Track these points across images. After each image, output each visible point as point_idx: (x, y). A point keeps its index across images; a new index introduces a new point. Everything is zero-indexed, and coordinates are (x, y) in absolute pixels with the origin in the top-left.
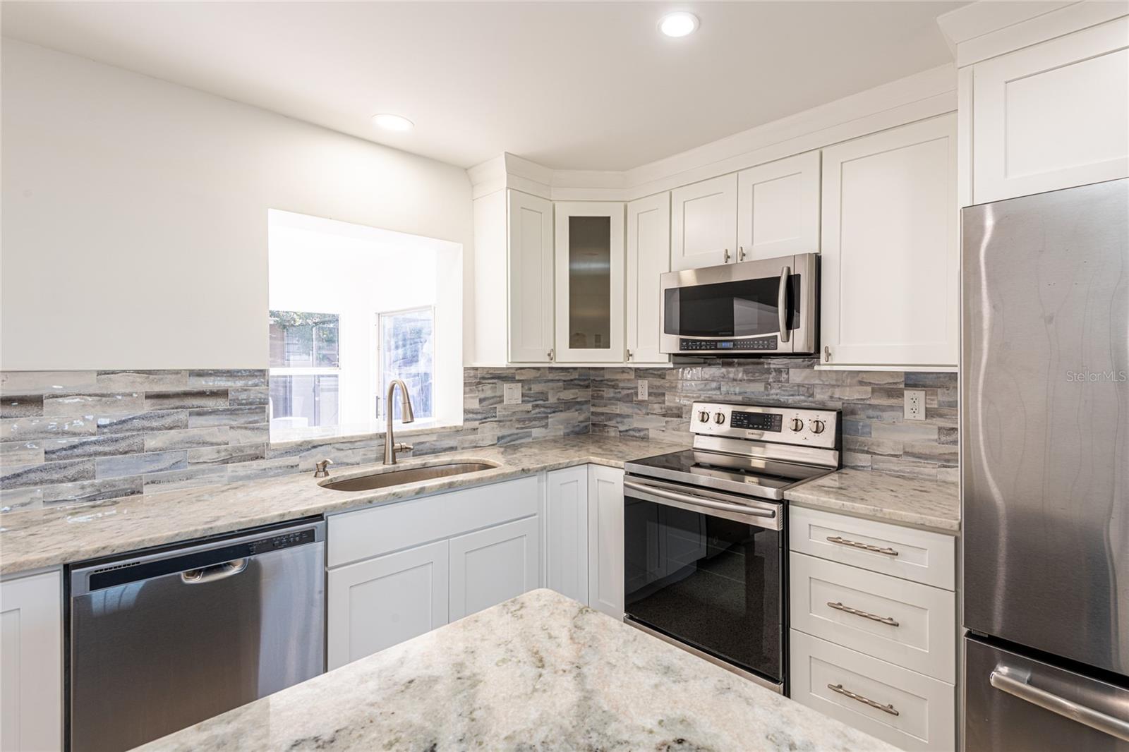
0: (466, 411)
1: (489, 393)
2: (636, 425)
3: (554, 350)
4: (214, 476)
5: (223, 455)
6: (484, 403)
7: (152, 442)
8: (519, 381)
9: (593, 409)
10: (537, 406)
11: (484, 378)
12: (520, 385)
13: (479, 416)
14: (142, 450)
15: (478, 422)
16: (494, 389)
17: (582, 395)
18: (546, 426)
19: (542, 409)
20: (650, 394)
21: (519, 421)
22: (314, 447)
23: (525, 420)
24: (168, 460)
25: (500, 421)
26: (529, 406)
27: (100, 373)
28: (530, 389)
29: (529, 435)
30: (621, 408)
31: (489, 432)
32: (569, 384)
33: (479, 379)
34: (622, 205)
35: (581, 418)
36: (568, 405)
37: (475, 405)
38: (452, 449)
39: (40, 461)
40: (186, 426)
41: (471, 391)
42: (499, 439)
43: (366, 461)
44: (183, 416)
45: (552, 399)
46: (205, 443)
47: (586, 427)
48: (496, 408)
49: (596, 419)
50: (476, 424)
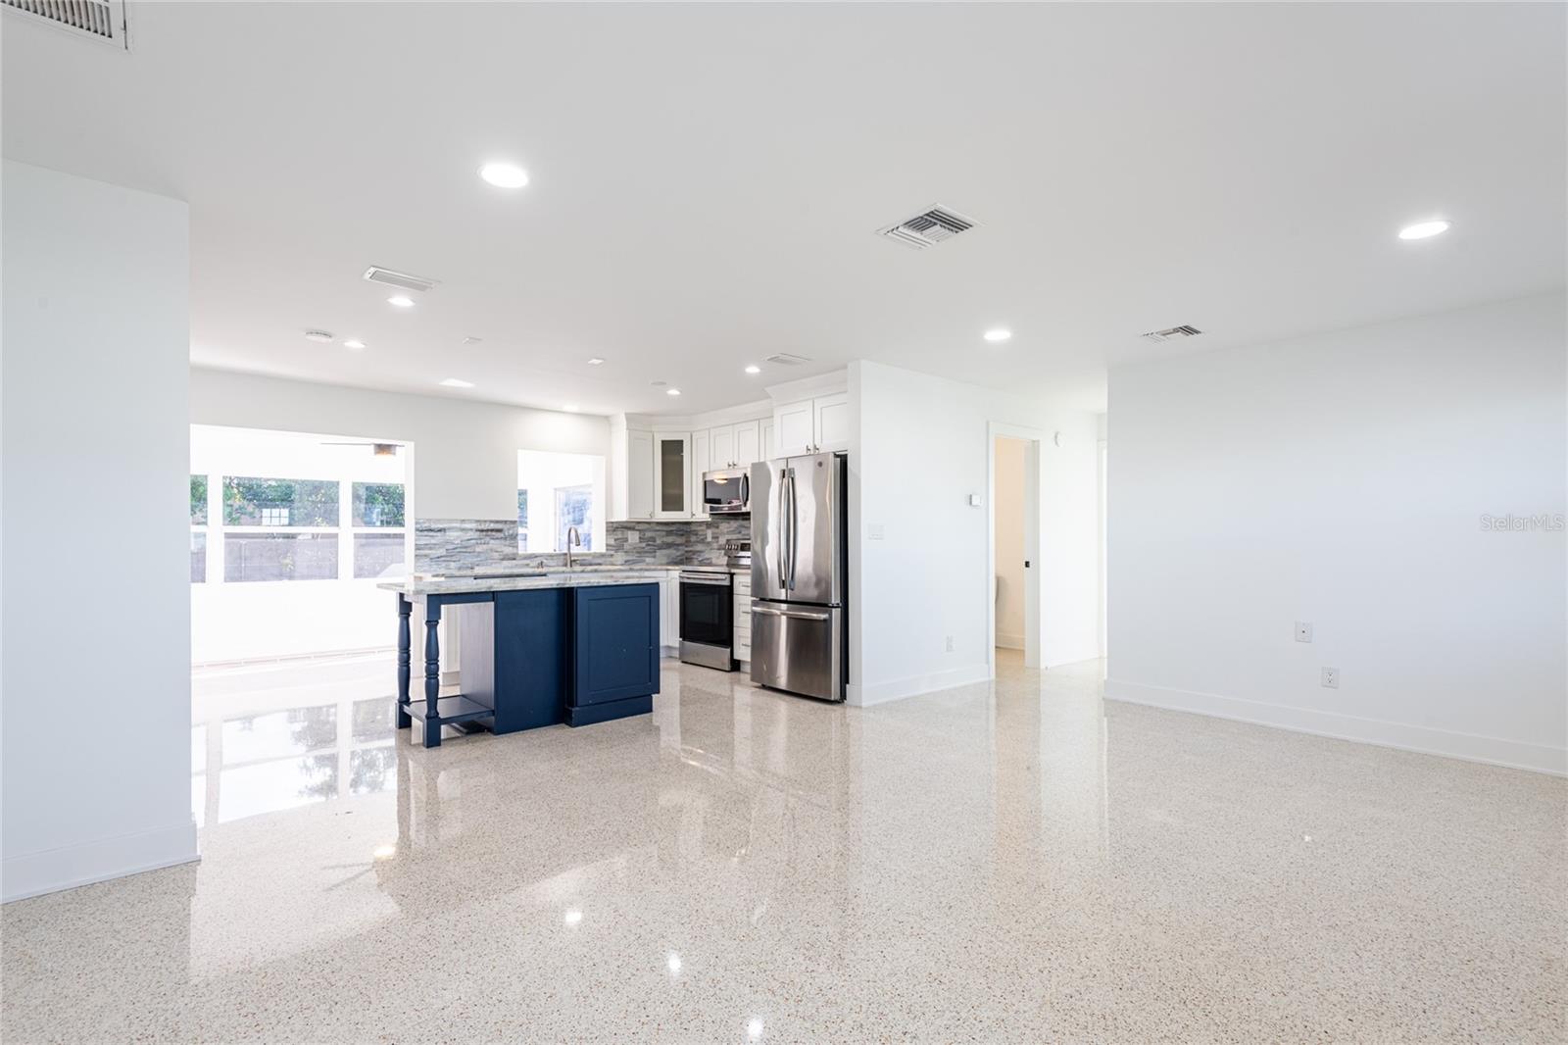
0: (607, 545)
1: (620, 536)
2: (707, 556)
3: (654, 512)
4: (498, 565)
6: (617, 541)
7: (478, 549)
8: (640, 530)
9: (687, 549)
10: (649, 545)
11: (617, 527)
13: (615, 548)
14: (475, 552)
16: (623, 534)
17: (679, 540)
18: (654, 557)
19: (652, 547)
20: (713, 538)
21: (638, 552)
22: (536, 557)
23: (641, 552)
24: (483, 557)
25: (626, 551)
26: (644, 545)
27: (462, 520)
28: (645, 534)
29: (644, 561)
30: (699, 547)
31: (620, 557)
32: (669, 533)
33: (614, 528)
34: (689, 434)
35: (679, 553)
36: (669, 546)
37: (612, 542)
38: (600, 564)
39: (444, 553)
40: (489, 542)
41: (610, 534)
42: (626, 561)
43: (558, 566)
44: (488, 539)
45: (658, 542)
46: (495, 551)
47: (682, 560)
48: (624, 544)
49: (687, 555)
50: (612, 552)
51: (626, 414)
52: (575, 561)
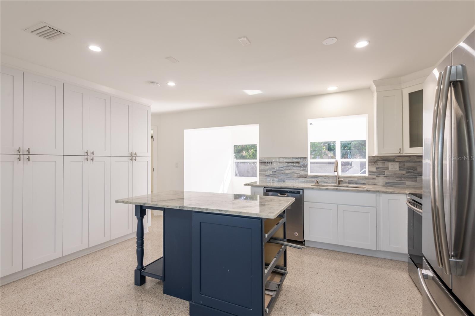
0: (370, 172)
1: (381, 166)
3: (404, 148)
4: (296, 180)
5: (299, 176)
6: (378, 169)
7: (287, 172)
8: (397, 162)
10: (409, 172)
11: (378, 160)
12: (398, 163)
13: (376, 174)
14: (285, 173)
15: (375, 176)
16: (384, 164)
18: (415, 181)
19: (413, 174)
21: (397, 177)
22: (318, 177)
23: (402, 177)
25: (387, 177)
26: (404, 172)
27: (279, 158)
28: (405, 165)
29: (405, 184)
31: (381, 180)
33: (376, 160)
37: (374, 169)
38: (364, 184)
39: (271, 173)
40: (292, 169)
41: (372, 165)
42: (386, 183)
43: (332, 183)
44: (292, 167)
46: (295, 173)
48: (385, 171)
50: (375, 177)
51: (374, 82)
52: (341, 181)
